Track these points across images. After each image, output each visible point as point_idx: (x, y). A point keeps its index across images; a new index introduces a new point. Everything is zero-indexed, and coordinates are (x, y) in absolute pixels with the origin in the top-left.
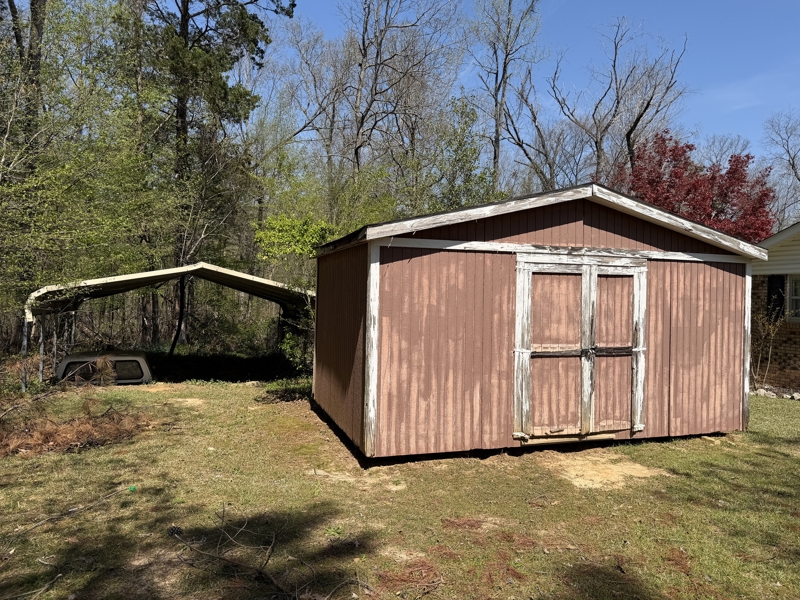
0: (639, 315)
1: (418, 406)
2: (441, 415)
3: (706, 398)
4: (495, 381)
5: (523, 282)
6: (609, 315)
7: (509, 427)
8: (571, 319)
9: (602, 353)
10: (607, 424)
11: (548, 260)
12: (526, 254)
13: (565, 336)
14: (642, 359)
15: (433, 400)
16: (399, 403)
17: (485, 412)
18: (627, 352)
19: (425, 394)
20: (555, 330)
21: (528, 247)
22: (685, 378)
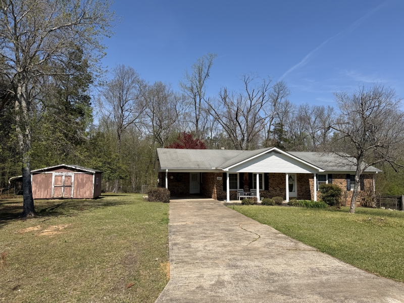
0: (73, 181)
2: (41, 194)
3: (85, 193)
4: (49, 190)
5: (53, 177)
6: (67, 181)
7: (51, 196)
8: (61, 182)
9: (65, 186)
11: (57, 174)
14: (73, 187)
17: (47, 194)
18: (70, 186)
19: (39, 191)
20: (58, 183)
21: (54, 172)
22: (81, 190)
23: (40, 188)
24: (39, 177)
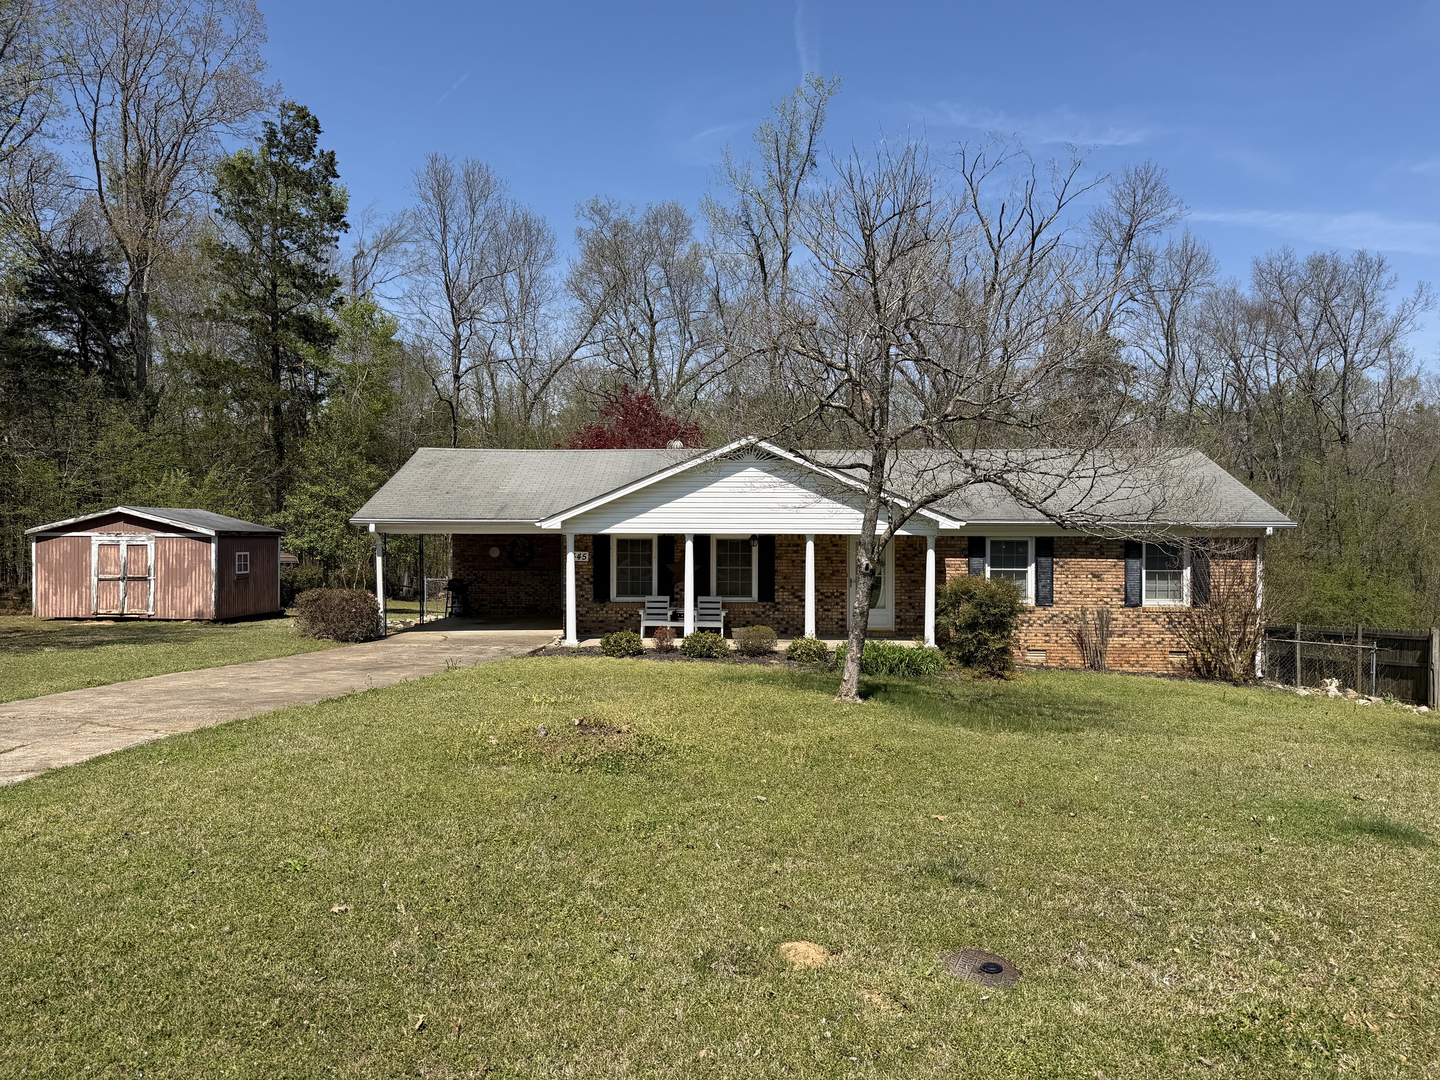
0: (151, 562)
1: (52, 599)
2: (62, 603)
3: (190, 601)
4: (84, 590)
5: (95, 549)
6: (135, 562)
7: (90, 609)
8: (117, 565)
9: (130, 579)
10: (133, 610)
11: (105, 539)
12: (96, 537)
13: (114, 571)
14: (152, 582)
15: (58, 596)
16: (45, 597)
17: (80, 602)
18: (144, 579)
19: (55, 594)
20: (108, 569)
21: (97, 534)
22: (177, 592)
23: (58, 583)
24: (57, 549)
